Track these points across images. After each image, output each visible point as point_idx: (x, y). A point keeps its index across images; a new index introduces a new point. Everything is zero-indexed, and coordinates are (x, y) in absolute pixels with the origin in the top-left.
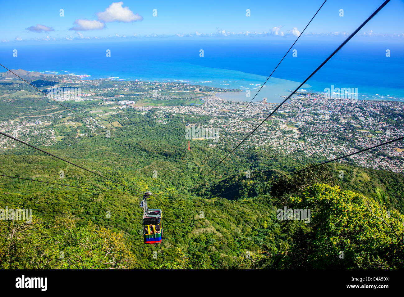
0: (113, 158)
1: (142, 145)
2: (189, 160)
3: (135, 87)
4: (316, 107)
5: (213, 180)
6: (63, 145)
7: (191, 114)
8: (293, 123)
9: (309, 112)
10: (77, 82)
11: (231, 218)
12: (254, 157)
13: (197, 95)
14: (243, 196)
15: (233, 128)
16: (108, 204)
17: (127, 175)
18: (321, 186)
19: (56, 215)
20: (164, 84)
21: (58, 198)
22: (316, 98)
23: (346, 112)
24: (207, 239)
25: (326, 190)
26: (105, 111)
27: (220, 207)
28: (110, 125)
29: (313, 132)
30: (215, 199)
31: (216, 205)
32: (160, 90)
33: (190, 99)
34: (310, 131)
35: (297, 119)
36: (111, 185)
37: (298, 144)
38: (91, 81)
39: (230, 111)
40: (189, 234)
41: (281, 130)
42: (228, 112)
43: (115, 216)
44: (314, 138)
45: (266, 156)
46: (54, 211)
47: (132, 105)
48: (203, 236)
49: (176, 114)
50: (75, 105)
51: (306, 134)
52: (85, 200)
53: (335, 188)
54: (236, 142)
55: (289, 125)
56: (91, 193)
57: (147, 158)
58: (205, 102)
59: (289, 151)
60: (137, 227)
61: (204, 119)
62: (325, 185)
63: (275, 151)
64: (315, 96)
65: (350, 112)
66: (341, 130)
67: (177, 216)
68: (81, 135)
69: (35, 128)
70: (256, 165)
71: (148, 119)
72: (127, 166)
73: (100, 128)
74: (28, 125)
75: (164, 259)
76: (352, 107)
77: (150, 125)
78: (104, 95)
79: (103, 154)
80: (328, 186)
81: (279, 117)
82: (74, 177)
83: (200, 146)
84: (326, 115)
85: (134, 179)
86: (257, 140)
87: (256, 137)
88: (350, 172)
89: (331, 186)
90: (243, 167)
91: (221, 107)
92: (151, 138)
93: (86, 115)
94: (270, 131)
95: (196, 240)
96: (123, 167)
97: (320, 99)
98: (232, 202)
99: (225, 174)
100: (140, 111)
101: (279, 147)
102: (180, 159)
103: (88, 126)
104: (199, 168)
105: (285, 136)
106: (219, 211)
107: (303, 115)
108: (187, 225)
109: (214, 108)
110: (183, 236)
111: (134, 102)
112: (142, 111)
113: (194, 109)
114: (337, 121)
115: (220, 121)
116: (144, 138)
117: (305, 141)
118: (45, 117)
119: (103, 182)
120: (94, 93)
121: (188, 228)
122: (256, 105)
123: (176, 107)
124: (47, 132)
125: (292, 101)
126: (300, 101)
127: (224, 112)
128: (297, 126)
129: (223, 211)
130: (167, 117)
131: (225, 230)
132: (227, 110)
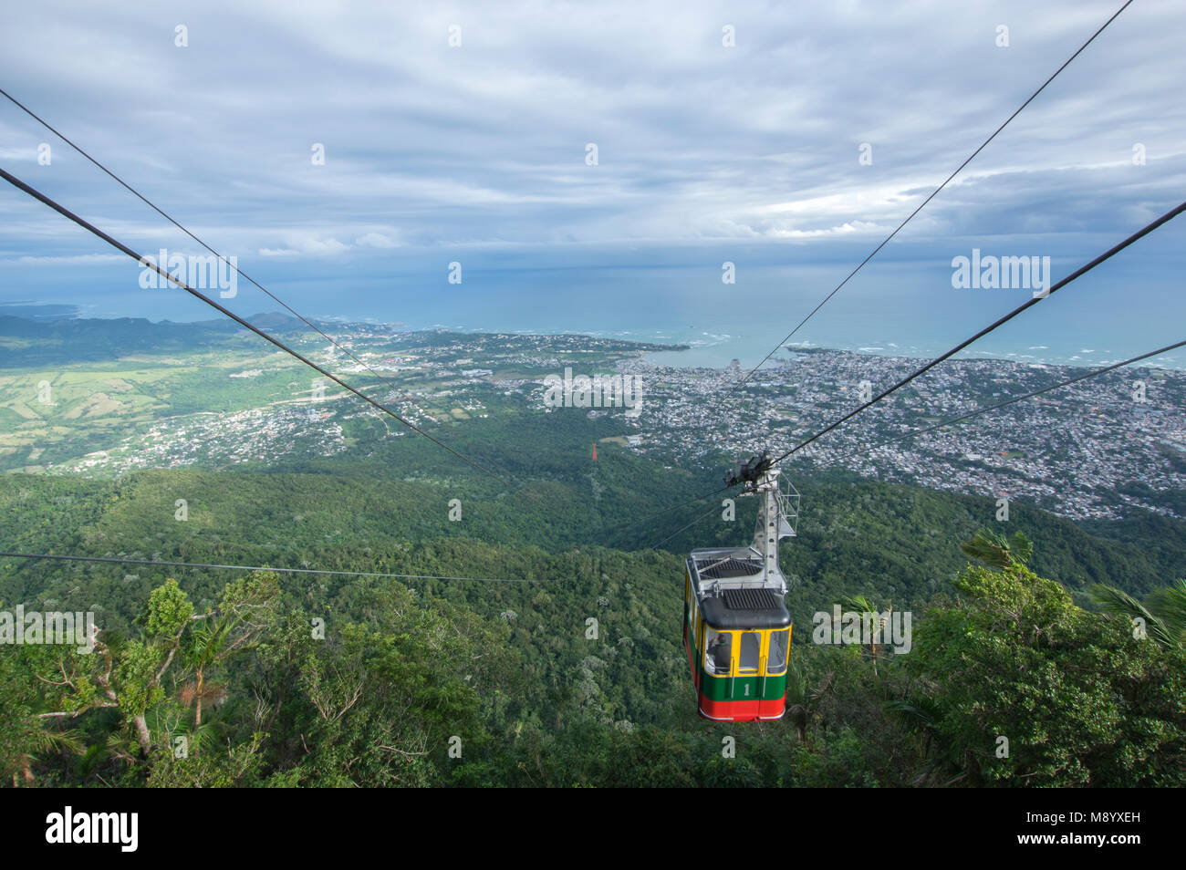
1: (506, 452)
3: (493, 345)
9: (820, 385)
10: (384, 337)
13: (609, 358)
15: (676, 417)
28: (447, 415)
35: (797, 399)
39: (669, 385)
47: (488, 378)
50: (380, 379)
55: (782, 410)
68: (393, 433)
69: (304, 423)
73: (428, 421)
78: (435, 359)
81: (762, 395)
83: (616, 453)
100: (502, 389)
103: (404, 417)
105: (776, 432)
107: (809, 390)
111: (491, 372)
112: (506, 388)
115: (652, 405)
120: (417, 356)
122: (718, 375)
124: (327, 430)
126: (802, 365)
127: (658, 388)
128: (799, 412)
132: (664, 385)
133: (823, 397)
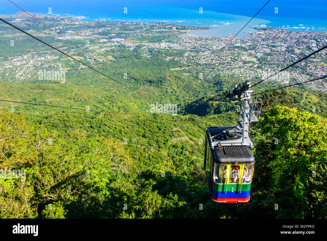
0: (109, 84)
1: (131, 74)
2: (168, 86)
3: (124, 27)
4: (274, 40)
5: (187, 101)
6: (69, 75)
7: (169, 49)
8: (253, 54)
9: (267, 45)
10: (76, 23)
11: (201, 130)
12: (219, 83)
13: (174, 33)
14: (210, 113)
15: (203, 59)
16: (107, 120)
17: (120, 98)
18: (281, 108)
19: (67, 129)
20: (148, 24)
21: (68, 116)
22: (275, 32)
23: (301, 44)
24: (182, 146)
25: (285, 111)
26: (101, 48)
27: (192, 121)
28: (106, 59)
29: (270, 61)
30: (188, 115)
31: (189, 120)
32: (144, 29)
33: (168, 37)
34: (267, 61)
35: (257, 51)
36: (109, 106)
37: (256, 72)
38: (88, 22)
39: (201, 45)
40: (168, 141)
41: (243, 60)
42: (199, 46)
43: (112, 129)
44: (271, 66)
45: (229, 82)
46: (66, 126)
47: (122, 42)
48: (179, 143)
49: (157, 49)
50: (76, 43)
51: (264, 63)
52: (90, 117)
53: (293, 110)
54: (205, 71)
55: (249, 56)
56: (94, 112)
57: (136, 85)
58: (181, 38)
59: (248, 78)
60: (130, 137)
61: (180, 53)
62: (284, 107)
63: (237, 77)
64: (274, 30)
65: (305, 43)
66: (295, 60)
67: (159, 128)
68: (83, 66)
69: (45, 62)
70: (221, 89)
71: (136, 54)
72: (121, 91)
73: (98, 61)
74: (39, 59)
75: (150, 160)
76: (307, 39)
77: (137, 59)
78: (99, 34)
79: (101, 82)
80: (287, 108)
81: (241, 50)
82: (79, 100)
83: (177, 75)
84: (282, 47)
85: (126, 101)
86: (222, 69)
87: (221, 66)
88: (301, 95)
89: (290, 108)
90: (211, 91)
91: (193, 43)
92: (138, 69)
93: (86, 51)
94: (233, 61)
95: (174, 146)
96: (118, 92)
97: (279, 33)
98: (202, 118)
99: (196, 96)
100: (128, 47)
101: (240, 74)
102: (161, 85)
103: (88, 60)
104: (176, 92)
105: (246, 66)
106: (191, 125)
107: (262, 47)
108: (167, 135)
109: (188, 44)
110: (164, 143)
111: (123, 40)
112: (131, 47)
113: (172, 45)
114: (292, 52)
115: (193, 54)
116: (133, 68)
117: (263, 70)
118: (53, 52)
119: (103, 103)
120: (91, 33)
121: (168, 137)
122: (222, 40)
123: (158, 43)
124: (55, 65)
125: (253, 36)
126: (260, 36)
127: (195, 47)
128: (257, 57)
129: (194, 124)
130: (150, 51)
131: (196, 139)
132: (198, 45)
133: (268, 51)
